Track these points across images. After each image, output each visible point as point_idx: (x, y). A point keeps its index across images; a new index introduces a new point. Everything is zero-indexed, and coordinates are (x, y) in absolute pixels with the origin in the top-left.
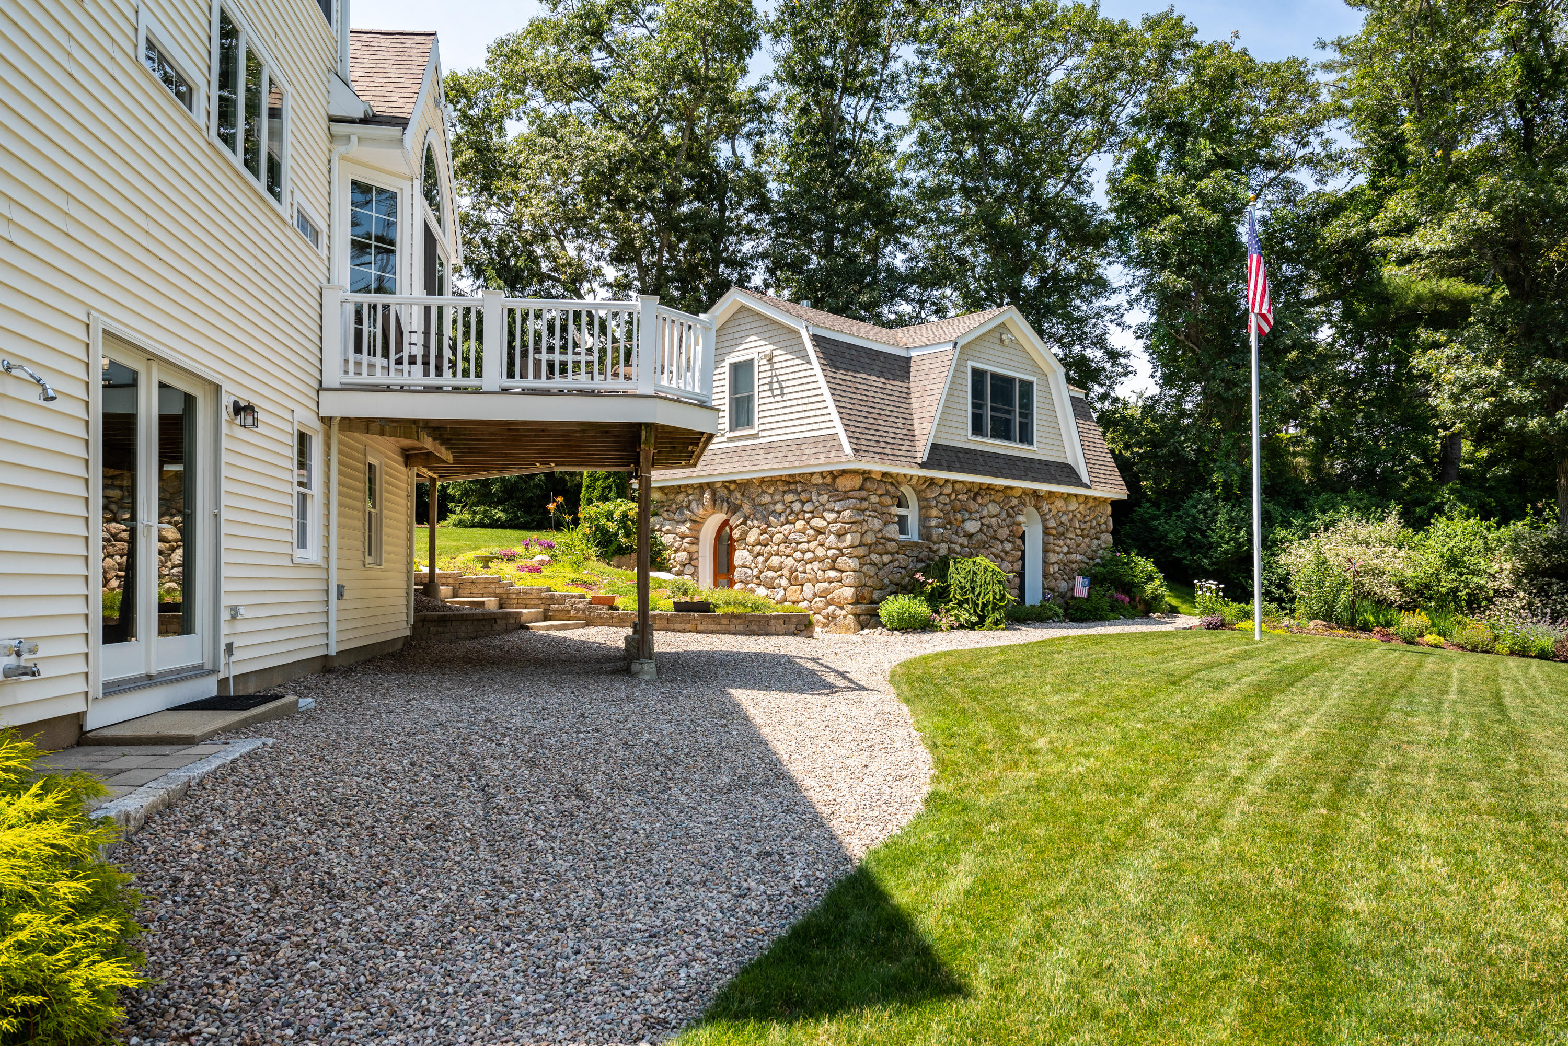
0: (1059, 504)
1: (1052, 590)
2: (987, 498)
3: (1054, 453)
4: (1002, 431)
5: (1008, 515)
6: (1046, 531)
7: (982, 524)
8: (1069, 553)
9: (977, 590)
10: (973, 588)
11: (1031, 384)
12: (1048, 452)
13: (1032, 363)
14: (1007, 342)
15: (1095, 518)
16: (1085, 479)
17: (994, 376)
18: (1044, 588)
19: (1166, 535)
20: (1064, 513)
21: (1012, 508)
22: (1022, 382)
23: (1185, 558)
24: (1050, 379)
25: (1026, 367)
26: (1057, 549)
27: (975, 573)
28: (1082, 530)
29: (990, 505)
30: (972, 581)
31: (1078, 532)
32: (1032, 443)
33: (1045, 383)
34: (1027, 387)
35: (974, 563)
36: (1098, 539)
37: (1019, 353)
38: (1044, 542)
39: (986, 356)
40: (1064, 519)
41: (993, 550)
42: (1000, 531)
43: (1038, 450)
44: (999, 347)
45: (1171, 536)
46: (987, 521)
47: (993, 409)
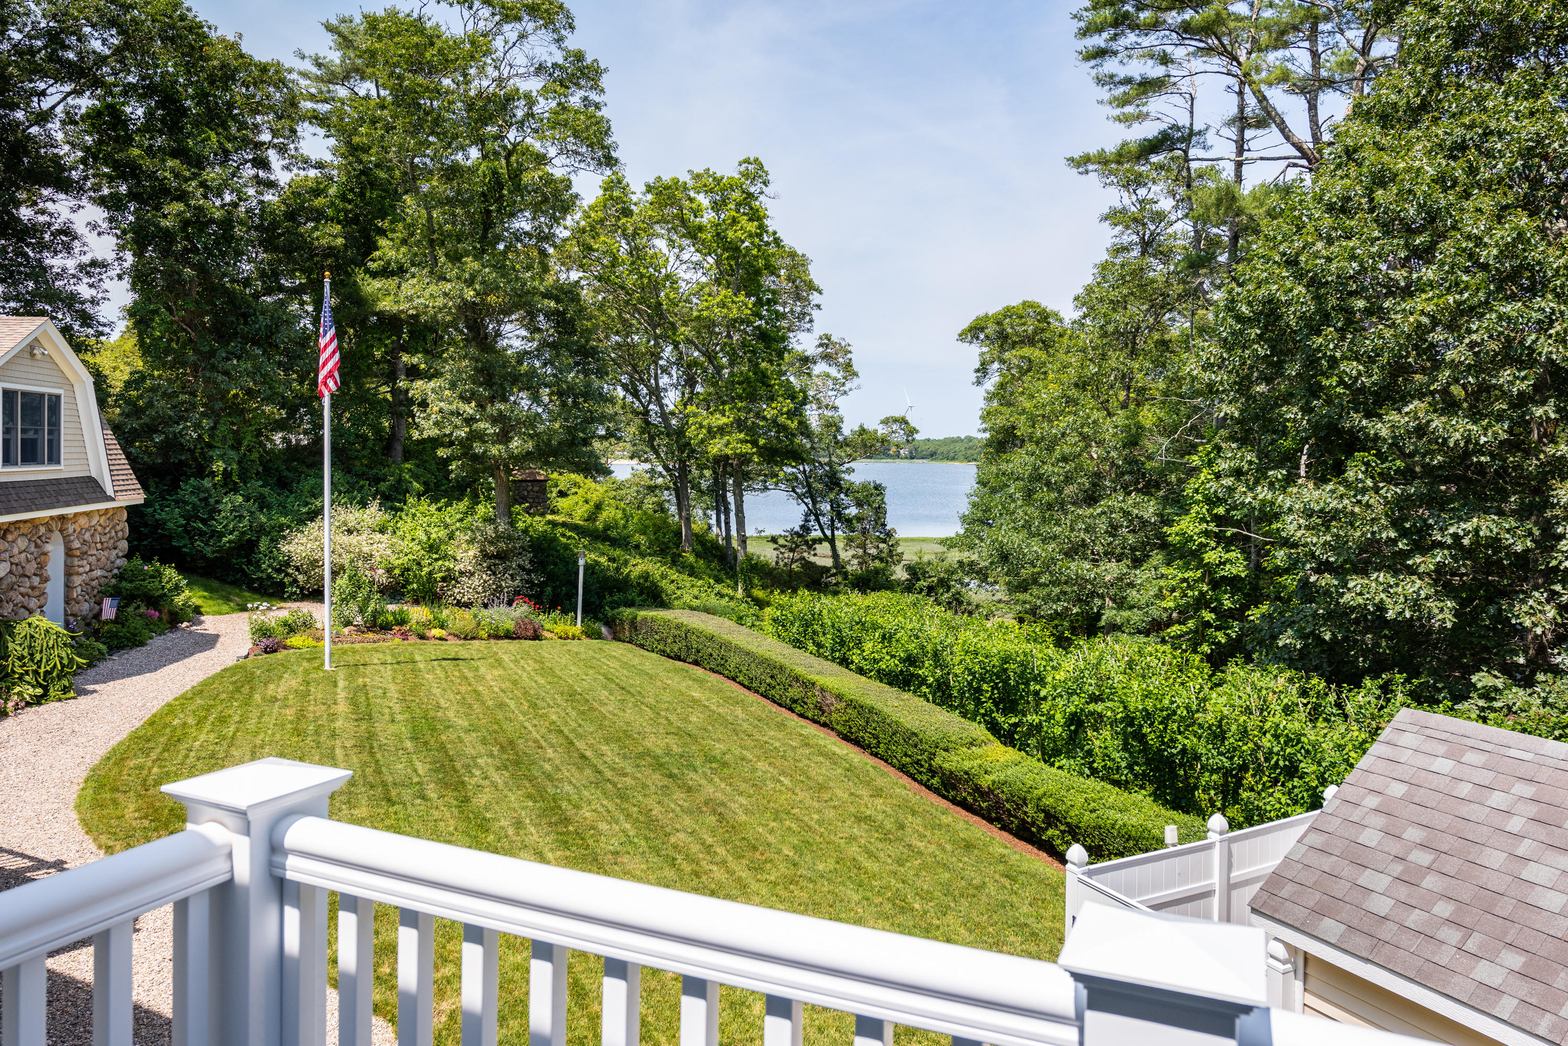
0: (83, 521)
1: (74, 615)
2: (16, 533)
3: (79, 468)
4: (31, 455)
5: (37, 546)
6: (69, 553)
7: (12, 564)
8: (91, 570)
9: (38, 657)
10: (32, 655)
11: (58, 397)
12: (73, 468)
13: (60, 374)
14: (39, 356)
15: (114, 527)
16: (110, 492)
17: (25, 394)
18: (66, 614)
19: (164, 523)
20: (87, 530)
21: (39, 537)
22: (50, 395)
23: (185, 546)
24: (76, 388)
25: (55, 380)
26: (81, 570)
27: (32, 637)
28: (102, 543)
29: (19, 540)
30: (30, 647)
31: (99, 546)
32: (58, 462)
33: (71, 394)
34: (55, 401)
35: (30, 625)
36: (115, 548)
37: (47, 365)
38: (66, 565)
39: (17, 374)
40: (87, 536)
41: (22, 589)
42: (28, 567)
43: (66, 469)
44: (29, 362)
45: (170, 525)
46: (15, 560)
47: (23, 431)
